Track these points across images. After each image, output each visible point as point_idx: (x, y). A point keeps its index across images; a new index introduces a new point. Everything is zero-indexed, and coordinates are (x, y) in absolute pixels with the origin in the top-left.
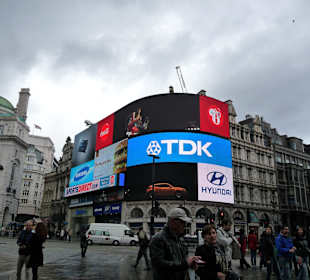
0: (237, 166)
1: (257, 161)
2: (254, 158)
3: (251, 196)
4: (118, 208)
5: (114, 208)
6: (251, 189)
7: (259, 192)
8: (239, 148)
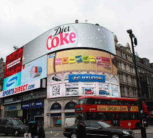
0: (120, 73)
1: (129, 71)
2: (128, 69)
3: (128, 93)
4: (41, 103)
5: (37, 104)
6: (128, 88)
7: (132, 91)
8: (121, 63)
